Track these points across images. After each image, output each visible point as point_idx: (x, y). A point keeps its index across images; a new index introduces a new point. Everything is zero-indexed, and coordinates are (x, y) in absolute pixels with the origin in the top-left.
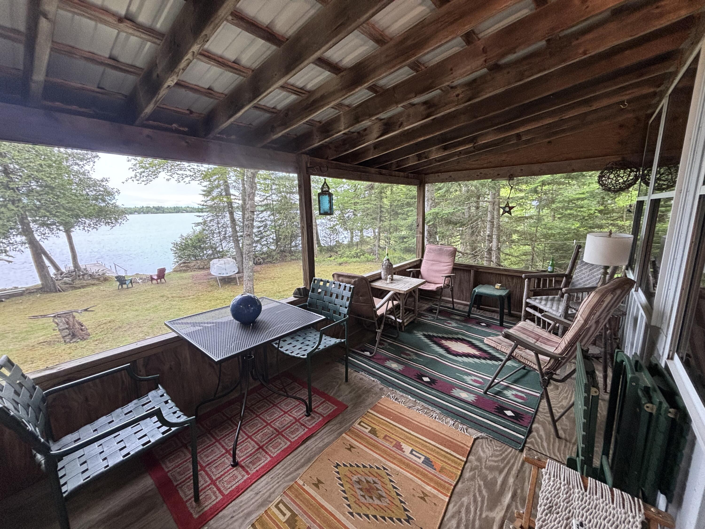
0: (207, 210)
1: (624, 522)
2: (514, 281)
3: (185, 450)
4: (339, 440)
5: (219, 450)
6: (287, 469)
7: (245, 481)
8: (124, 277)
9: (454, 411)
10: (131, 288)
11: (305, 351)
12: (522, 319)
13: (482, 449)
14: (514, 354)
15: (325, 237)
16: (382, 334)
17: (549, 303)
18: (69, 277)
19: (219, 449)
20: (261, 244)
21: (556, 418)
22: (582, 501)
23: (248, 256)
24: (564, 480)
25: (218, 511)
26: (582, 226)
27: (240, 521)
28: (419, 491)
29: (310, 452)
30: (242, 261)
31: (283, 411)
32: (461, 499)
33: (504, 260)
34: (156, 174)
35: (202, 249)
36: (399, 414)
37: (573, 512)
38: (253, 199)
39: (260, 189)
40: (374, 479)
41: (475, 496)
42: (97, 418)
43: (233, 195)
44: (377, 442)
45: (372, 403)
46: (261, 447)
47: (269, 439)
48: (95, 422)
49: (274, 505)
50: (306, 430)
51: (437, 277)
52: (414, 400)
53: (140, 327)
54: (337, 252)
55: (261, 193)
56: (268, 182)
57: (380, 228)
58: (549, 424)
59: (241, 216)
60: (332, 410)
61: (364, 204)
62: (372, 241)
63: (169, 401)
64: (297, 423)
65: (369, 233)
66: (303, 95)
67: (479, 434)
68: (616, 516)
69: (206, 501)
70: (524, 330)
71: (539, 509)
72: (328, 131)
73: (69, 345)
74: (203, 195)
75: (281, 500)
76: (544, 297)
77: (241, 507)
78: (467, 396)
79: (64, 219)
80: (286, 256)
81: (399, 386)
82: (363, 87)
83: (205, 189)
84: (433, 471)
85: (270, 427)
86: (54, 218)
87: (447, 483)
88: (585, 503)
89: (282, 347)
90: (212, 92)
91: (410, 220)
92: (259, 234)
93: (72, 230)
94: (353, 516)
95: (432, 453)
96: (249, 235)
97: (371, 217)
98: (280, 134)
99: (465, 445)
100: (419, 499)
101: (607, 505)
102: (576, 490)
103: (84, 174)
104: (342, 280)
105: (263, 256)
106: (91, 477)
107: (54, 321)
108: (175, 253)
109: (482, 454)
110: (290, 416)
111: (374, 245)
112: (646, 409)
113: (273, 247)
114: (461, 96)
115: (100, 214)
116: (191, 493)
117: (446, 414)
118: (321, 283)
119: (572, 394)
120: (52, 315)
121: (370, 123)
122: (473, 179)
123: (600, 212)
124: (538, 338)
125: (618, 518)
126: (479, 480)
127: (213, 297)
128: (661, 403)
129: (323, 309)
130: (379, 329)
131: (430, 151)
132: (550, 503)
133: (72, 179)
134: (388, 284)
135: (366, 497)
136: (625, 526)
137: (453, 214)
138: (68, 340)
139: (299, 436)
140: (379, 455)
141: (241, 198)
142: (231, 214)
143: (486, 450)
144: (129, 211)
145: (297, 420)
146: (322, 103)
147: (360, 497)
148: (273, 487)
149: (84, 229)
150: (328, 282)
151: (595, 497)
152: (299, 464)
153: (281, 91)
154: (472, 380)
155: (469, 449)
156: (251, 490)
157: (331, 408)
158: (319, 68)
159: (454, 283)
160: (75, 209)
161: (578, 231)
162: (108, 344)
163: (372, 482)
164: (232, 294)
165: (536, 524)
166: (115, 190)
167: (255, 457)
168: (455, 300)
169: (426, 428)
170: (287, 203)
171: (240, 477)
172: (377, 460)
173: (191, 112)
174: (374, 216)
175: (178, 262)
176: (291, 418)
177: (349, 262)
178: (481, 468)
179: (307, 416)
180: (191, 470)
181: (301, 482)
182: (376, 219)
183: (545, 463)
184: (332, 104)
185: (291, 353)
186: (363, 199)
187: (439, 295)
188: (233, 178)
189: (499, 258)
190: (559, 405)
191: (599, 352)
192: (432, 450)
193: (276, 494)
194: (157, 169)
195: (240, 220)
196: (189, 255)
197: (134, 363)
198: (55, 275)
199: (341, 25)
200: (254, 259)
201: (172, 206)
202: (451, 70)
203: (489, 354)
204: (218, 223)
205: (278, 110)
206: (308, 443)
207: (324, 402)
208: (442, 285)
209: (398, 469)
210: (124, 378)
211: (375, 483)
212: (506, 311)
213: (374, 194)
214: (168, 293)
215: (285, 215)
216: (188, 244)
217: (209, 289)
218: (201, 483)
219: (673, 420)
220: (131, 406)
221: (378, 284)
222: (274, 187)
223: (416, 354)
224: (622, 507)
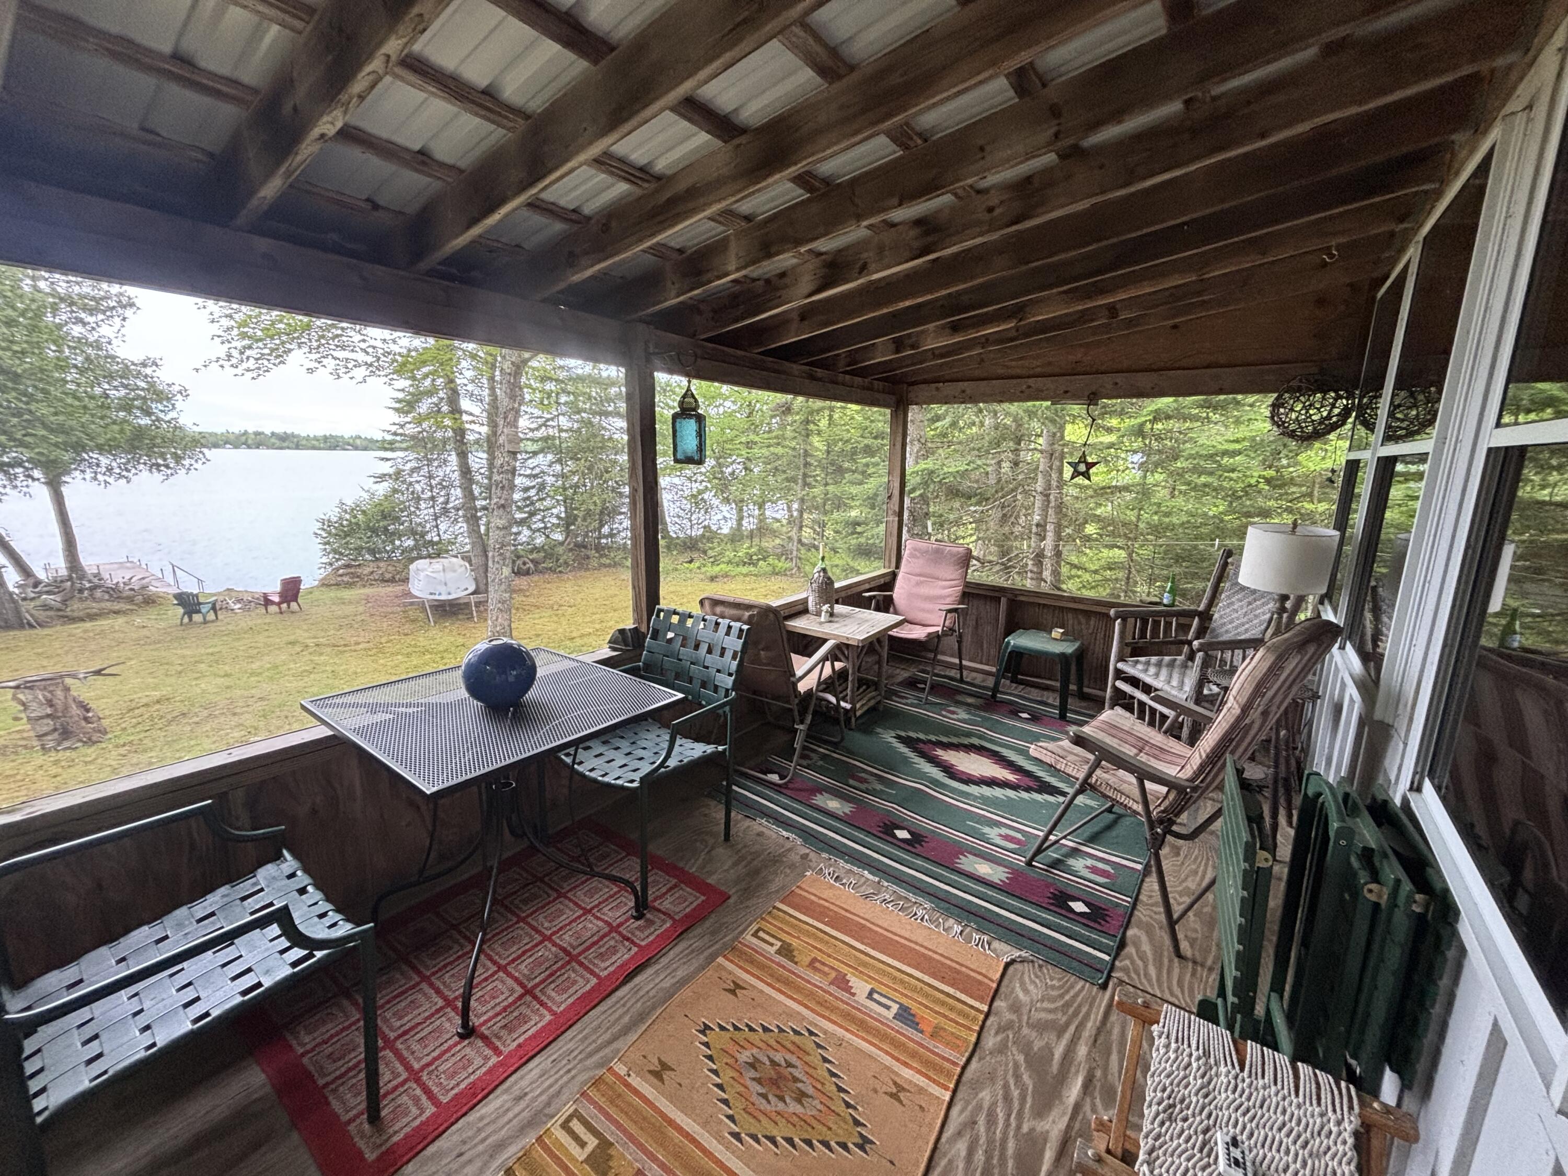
0: (404, 445)
1: (1319, 1134)
2: (1092, 623)
3: (346, 1003)
4: (710, 972)
5: (429, 1001)
6: (590, 1040)
7: (490, 1071)
8: (197, 596)
9: (963, 904)
10: (213, 621)
11: (634, 771)
12: (1107, 705)
13: (1023, 984)
14: (1094, 780)
15: (679, 517)
16: (808, 736)
17: (1164, 672)
18: (54, 594)
19: (428, 998)
20: (529, 528)
21: (1175, 916)
22: (1234, 1092)
23: (501, 554)
24: (1198, 1049)
25: (425, 1142)
26: (1230, 510)
27: (478, 1164)
28: (887, 1080)
29: (645, 999)
30: (486, 565)
31: (582, 908)
32: (977, 1094)
33: (1070, 578)
34: (280, 355)
35: (392, 536)
36: (843, 913)
37: (1217, 1116)
38: (515, 424)
39: (531, 401)
40: (789, 1057)
41: (1006, 1087)
42: (127, 931)
43: (466, 412)
44: (794, 973)
45: (783, 888)
46: (528, 992)
47: (547, 973)
48: (121, 940)
49: (560, 1122)
50: (635, 949)
51: (929, 611)
52: (877, 879)
53: (235, 714)
54: (705, 552)
55: (532, 410)
56: (550, 386)
57: (802, 500)
58: (1161, 928)
59: (484, 462)
60: (695, 904)
61: (768, 447)
62: (784, 529)
63: (310, 889)
64: (614, 934)
65: (777, 512)
66: (646, 185)
67: (1016, 954)
68: (1304, 1121)
69: (395, 1119)
70: (1112, 729)
71: (1146, 1112)
72: (699, 273)
73: (53, 756)
74: (396, 410)
75: (576, 1110)
76: (1154, 659)
77: (479, 1130)
78: (990, 871)
79: (45, 451)
80: (588, 558)
81: (844, 850)
82: (783, 174)
83: (401, 395)
84: (917, 1036)
85: (550, 945)
86: (20, 449)
87: (948, 1060)
88: (1241, 1096)
89: (581, 763)
90: (428, 161)
91: (872, 485)
92: (527, 506)
93: (64, 479)
94: (740, 1140)
95: (915, 996)
96: (503, 506)
97: (784, 476)
98: (589, 273)
99: (985, 976)
100: (887, 1098)
101: (1284, 1099)
102: (1223, 1069)
103: (97, 345)
104: (722, 613)
105: (534, 556)
106: (110, 1073)
107: (15, 698)
108: (325, 544)
109: (1021, 995)
110: (598, 918)
111: (789, 538)
112: (1368, 896)
113: (558, 536)
114: (997, 211)
115: (136, 444)
116: (359, 1102)
117: (947, 910)
118: (675, 619)
119: (1206, 865)
120: (11, 684)
121: (795, 261)
122: (1011, 400)
123: (1268, 481)
124: (1142, 745)
125: (1307, 1125)
126: (1015, 1052)
127: (415, 646)
128: (1398, 882)
129: (678, 676)
130: (802, 722)
131: (922, 332)
132: (1169, 1098)
133: (67, 358)
134: (821, 623)
135: (770, 1097)
136: (1322, 1143)
137: (964, 474)
138: (51, 744)
139: (617, 964)
140: (800, 1003)
141: (485, 421)
142: (463, 455)
143: (1031, 988)
144: (212, 439)
145: (613, 929)
146: (691, 205)
147: (755, 1098)
148: (557, 1081)
149: (95, 479)
150: (690, 616)
151: (1261, 1082)
152: (617, 1028)
153: (594, 171)
154: (1000, 835)
155: (994, 985)
156: (506, 1091)
157: (691, 900)
158: (685, 124)
159: (964, 624)
160: (72, 429)
161: (1222, 521)
162: (153, 754)
163: (783, 1063)
164: (461, 640)
165: (1142, 1144)
166: (176, 388)
167: (515, 1014)
168: (964, 663)
169: (903, 941)
170: (595, 436)
171: (478, 1061)
172: (791, 1014)
173: (376, 207)
174: (791, 473)
175: (331, 564)
176: (600, 924)
177: (733, 574)
178: (1020, 1027)
179: (637, 918)
180: (362, 1049)
181: (621, 1069)
182: (795, 482)
183: (1159, 1013)
184: (708, 213)
185: (603, 776)
186: (766, 436)
187: (931, 651)
188: (469, 374)
189: (1059, 573)
190: (1180, 888)
191: (1262, 776)
192: (915, 989)
193: (564, 1097)
194: (283, 343)
195: (482, 471)
196: (359, 549)
197: (222, 798)
198: (19, 587)
199: (745, 21)
200: (514, 562)
201: (320, 433)
202: (982, 149)
203: (1037, 779)
204: (431, 477)
205: (585, 217)
206: (637, 980)
207: (675, 886)
208: (939, 629)
209: (840, 1032)
210: (195, 835)
211: (790, 1065)
212: (1073, 687)
213: (791, 425)
214: (306, 635)
215: (588, 464)
216: (357, 524)
217: (407, 627)
218: (385, 1076)
219: (1421, 917)
220: (213, 901)
221: (800, 624)
222: (563, 399)
223: (880, 779)
224: (1314, 1102)
